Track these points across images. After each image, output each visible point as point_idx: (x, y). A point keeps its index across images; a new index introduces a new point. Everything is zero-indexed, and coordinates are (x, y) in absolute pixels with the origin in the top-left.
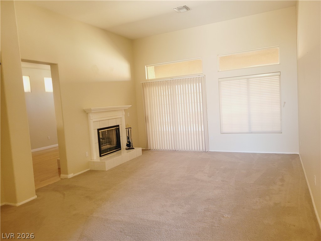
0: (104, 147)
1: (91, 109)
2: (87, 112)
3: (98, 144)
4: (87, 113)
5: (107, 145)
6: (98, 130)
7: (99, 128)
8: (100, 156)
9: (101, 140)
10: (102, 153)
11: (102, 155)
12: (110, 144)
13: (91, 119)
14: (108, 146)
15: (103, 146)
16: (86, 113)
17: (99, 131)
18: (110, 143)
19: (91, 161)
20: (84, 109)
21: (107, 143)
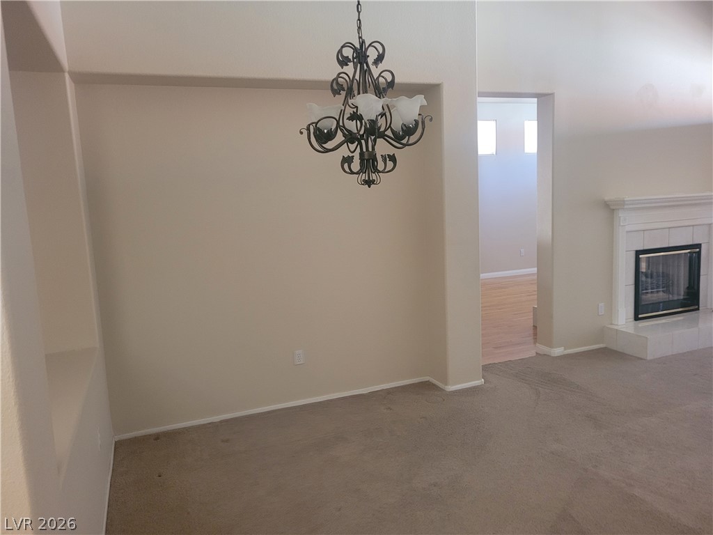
0: (649, 295)
1: (624, 201)
2: (612, 207)
3: (632, 288)
4: (614, 210)
5: (658, 292)
6: (638, 253)
7: (642, 249)
8: (636, 318)
9: (643, 278)
10: (641, 310)
11: (640, 316)
12: (667, 291)
13: (622, 224)
14: (661, 296)
15: (647, 293)
16: (610, 209)
17: (641, 256)
18: (667, 288)
19: (610, 326)
20: (606, 198)
21: (658, 287)
